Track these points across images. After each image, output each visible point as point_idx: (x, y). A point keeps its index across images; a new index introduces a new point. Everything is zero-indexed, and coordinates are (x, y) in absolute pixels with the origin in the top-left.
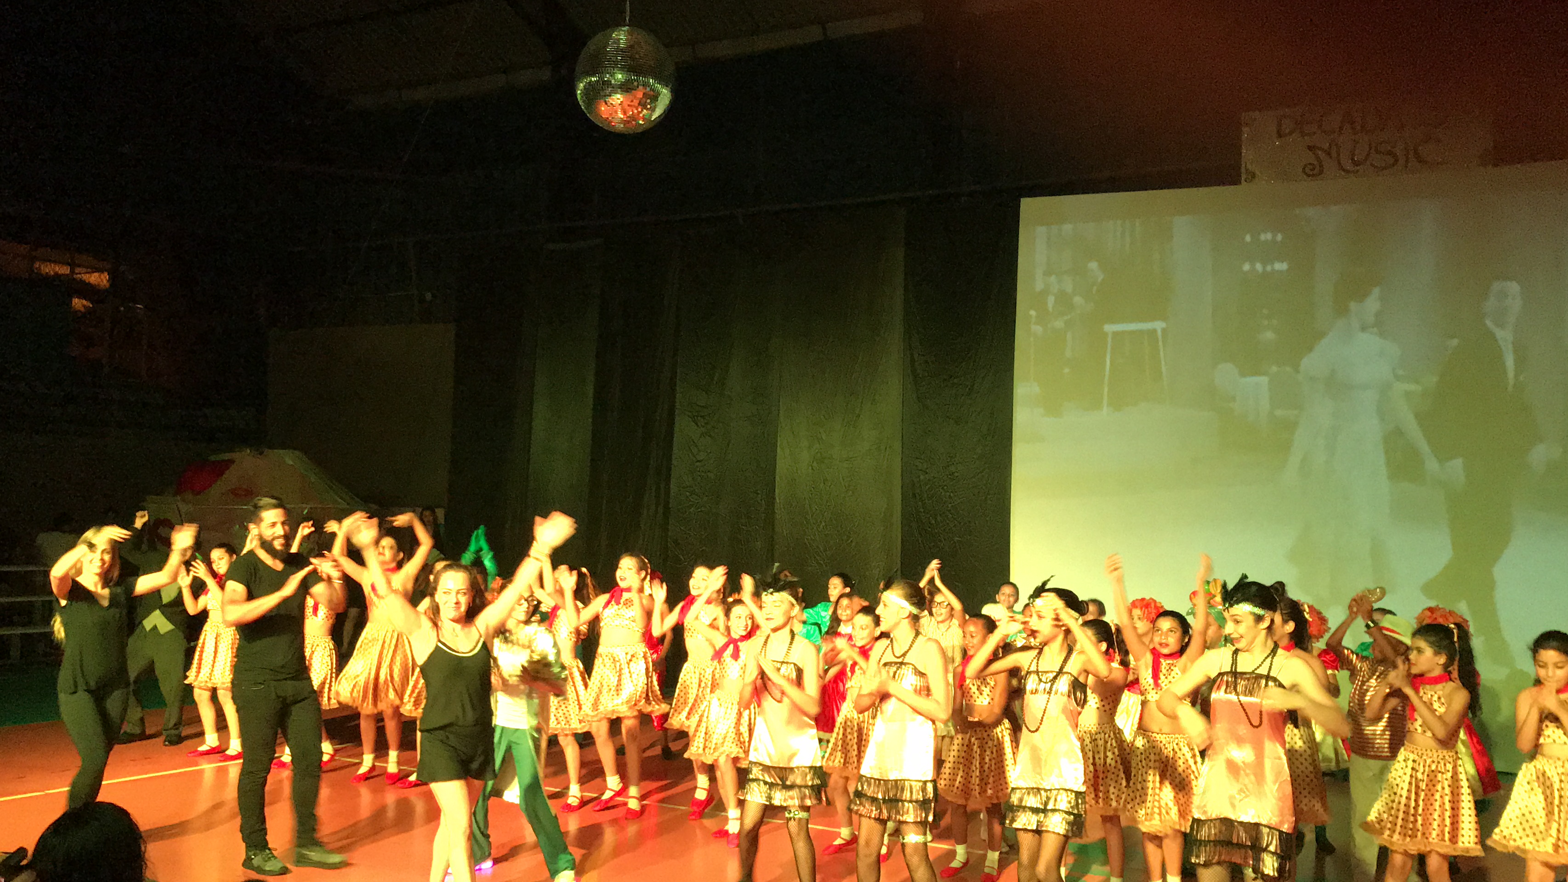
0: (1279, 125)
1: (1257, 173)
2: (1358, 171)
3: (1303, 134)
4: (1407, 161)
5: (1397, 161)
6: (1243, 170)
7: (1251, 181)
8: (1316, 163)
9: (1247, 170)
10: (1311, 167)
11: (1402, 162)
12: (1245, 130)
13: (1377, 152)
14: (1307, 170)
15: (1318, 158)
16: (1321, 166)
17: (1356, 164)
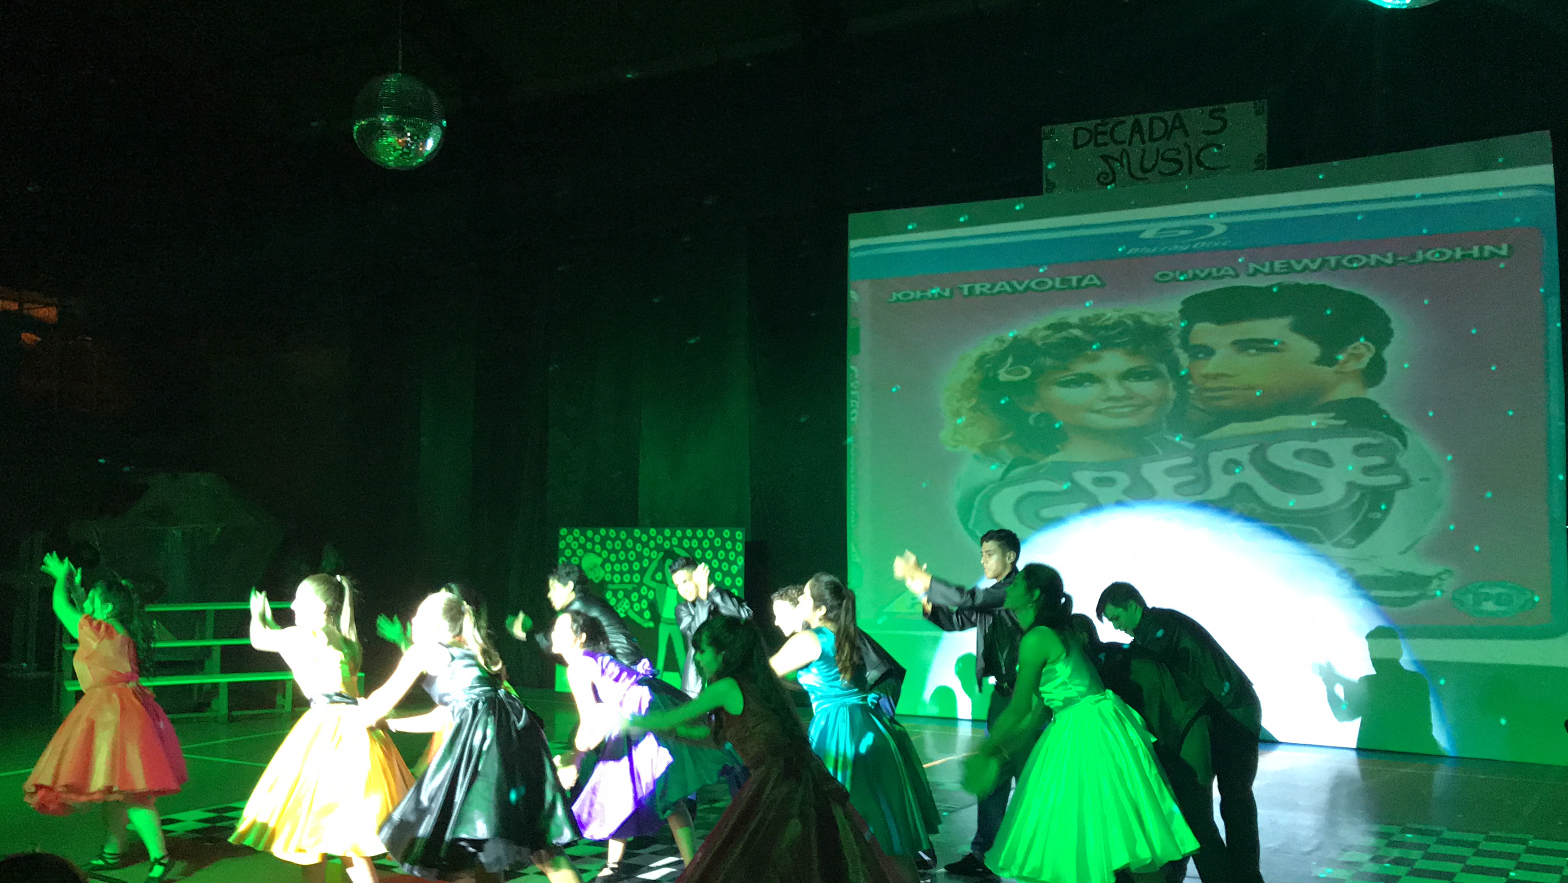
0: (1075, 136)
1: (1057, 183)
2: (1147, 179)
3: (1097, 145)
4: (1190, 168)
5: (1181, 168)
6: (1044, 180)
7: (1051, 191)
8: (1108, 171)
9: (1046, 180)
10: (1105, 176)
11: (1186, 167)
12: (1046, 143)
13: (1163, 159)
14: (1102, 179)
15: (1111, 168)
16: (1114, 173)
17: (1144, 170)
